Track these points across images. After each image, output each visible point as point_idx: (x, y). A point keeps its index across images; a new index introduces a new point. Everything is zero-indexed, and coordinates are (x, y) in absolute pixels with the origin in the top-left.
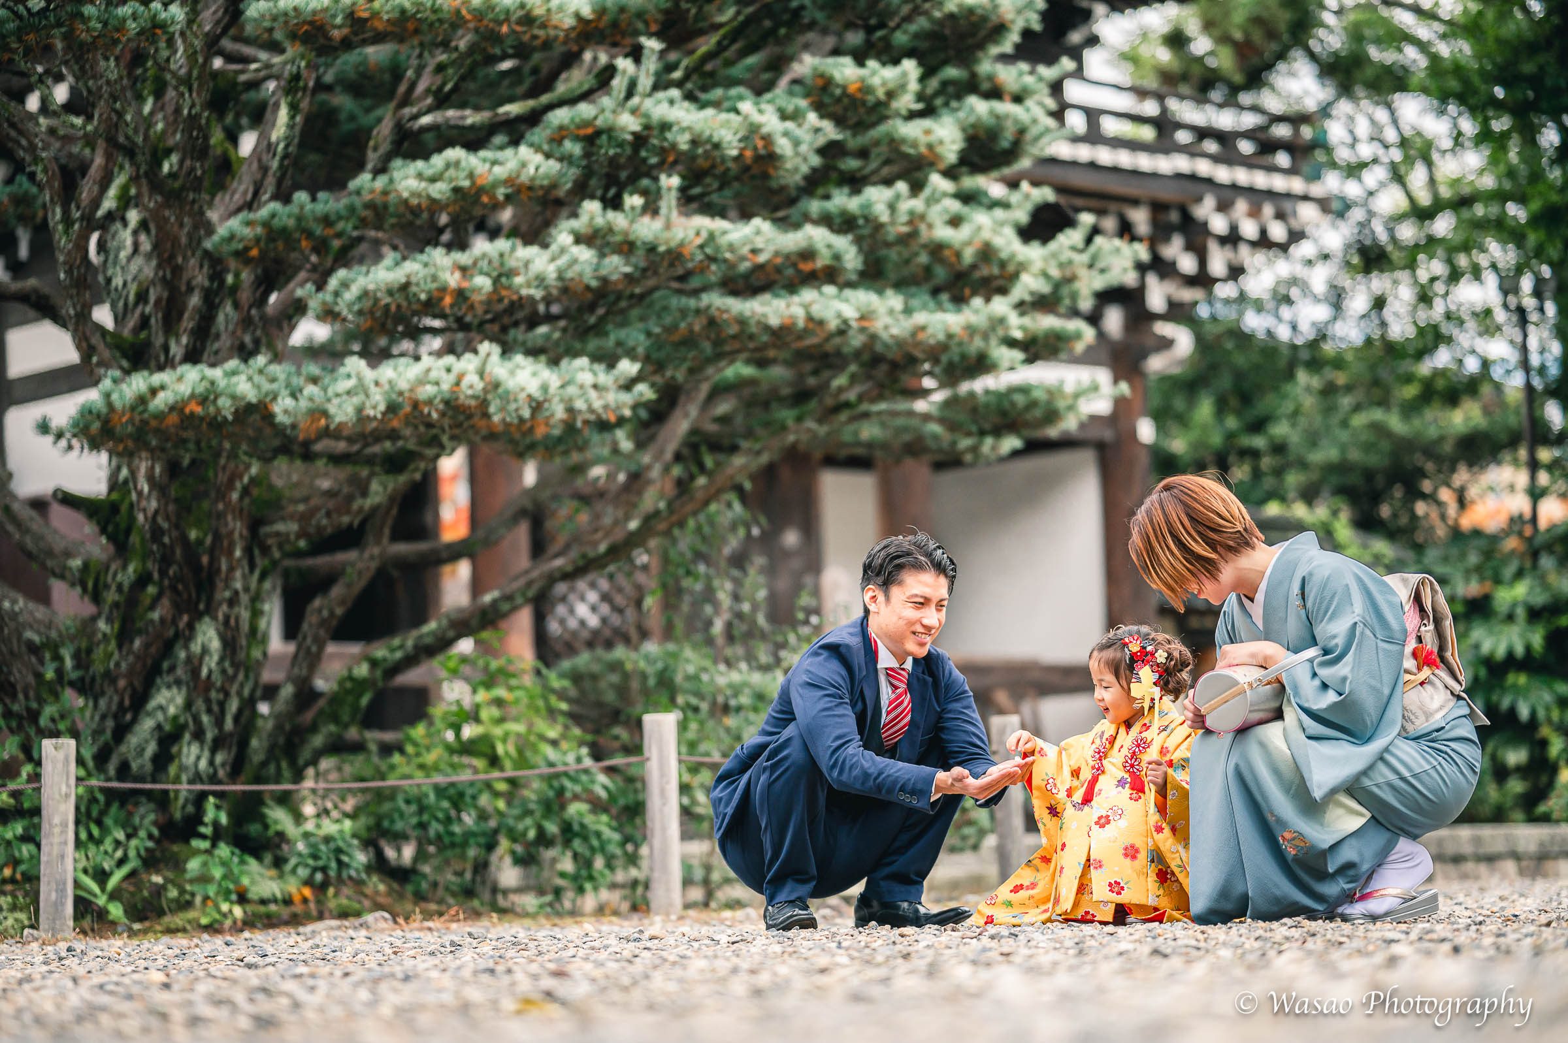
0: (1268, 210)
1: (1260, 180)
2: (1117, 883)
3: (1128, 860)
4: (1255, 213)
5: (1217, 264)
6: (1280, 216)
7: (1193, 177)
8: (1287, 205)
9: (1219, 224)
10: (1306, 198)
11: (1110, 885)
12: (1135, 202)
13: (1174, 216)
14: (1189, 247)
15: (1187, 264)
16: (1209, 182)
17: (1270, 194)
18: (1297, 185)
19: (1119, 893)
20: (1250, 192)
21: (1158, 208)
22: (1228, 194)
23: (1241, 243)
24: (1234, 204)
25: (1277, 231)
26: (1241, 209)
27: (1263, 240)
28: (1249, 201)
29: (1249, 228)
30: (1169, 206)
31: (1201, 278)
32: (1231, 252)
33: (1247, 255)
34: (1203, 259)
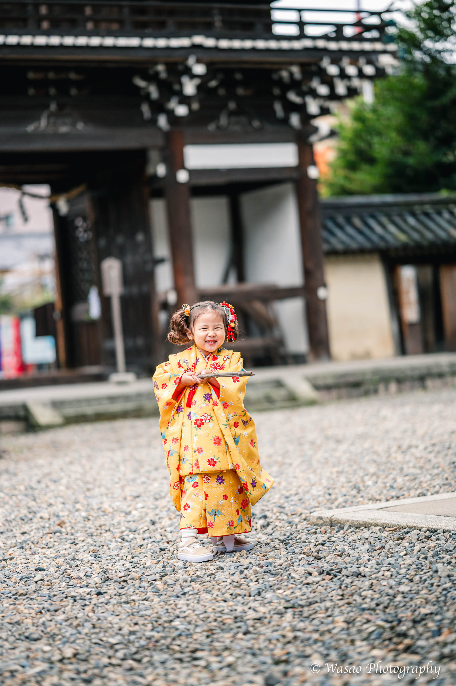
0: (362, 60)
1: (356, 46)
2: (212, 459)
3: (217, 446)
4: (354, 62)
5: (341, 89)
6: (369, 62)
7: (315, 49)
8: (373, 57)
9: (333, 70)
10: (385, 52)
11: (209, 461)
12: (291, 64)
13: (313, 68)
14: (322, 83)
15: (323, 90)
16: (325, 51)
17: (363, 53)
18: (379, 46)
19: (214, 465)
20: (349, 53)
21: (303, 66)
23: (349, 78)
24: (340, 60)
25: (369, 70)
26: (345, 62)
27: (361, 75)
28: (351, 58)
29: (351, 70)
30: (308, 64)
31: (333, 96)
32: (346, 82)
33: (356, 83)
34: (332, 87)
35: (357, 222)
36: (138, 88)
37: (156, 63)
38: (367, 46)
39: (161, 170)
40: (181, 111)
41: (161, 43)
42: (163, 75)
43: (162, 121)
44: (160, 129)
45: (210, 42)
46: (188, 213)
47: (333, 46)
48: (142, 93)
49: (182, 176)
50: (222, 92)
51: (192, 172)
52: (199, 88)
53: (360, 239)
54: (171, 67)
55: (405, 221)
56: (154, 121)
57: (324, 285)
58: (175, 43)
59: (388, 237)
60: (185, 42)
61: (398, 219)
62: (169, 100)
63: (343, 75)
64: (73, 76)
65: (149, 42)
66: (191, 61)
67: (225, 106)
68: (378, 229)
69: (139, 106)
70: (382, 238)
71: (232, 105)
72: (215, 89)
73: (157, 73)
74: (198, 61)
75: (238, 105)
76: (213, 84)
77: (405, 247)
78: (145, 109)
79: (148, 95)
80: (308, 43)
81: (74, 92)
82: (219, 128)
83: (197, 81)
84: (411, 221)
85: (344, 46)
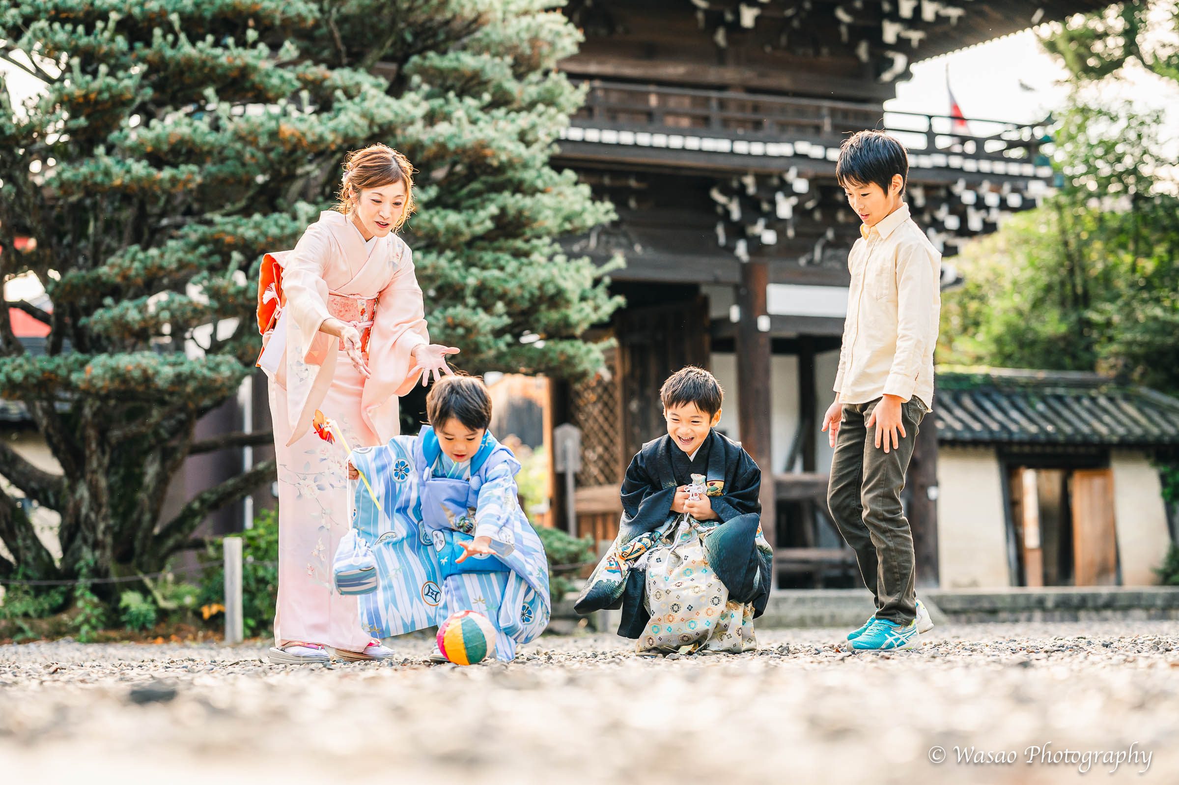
0: (1007, 187)
1: (999, 168)
4: (997, 189)
5: (975, 221)
6: (1014, 190)
7: (948, 168)
8: (1021, 184)
9: (968, 197)
10: (1035, 178)
12: (914, 185)
13: (942, 193)
14: (952, 212)
15: (952, 222)
16: (961, 170)
17: (1007, 177)
18: (1028, 170)
20: (991, 175)
21: (928, 189)
22: (977, 177)
23: (988, 208)
24: (980, 184)
25: (1014, 200)
26: (985, 187)
27: (1003, 205)
28: (992, 182)
29: (992, 199)
30: (937, 187)
31: (964, 232)
32: (983, 214)
33: (995, 215)
34: (964, 219)
35: (967, 401)
36: (715, 203)
37: (745, 173)
38: (1014, 169)
39: (735, 314)
40: (769, 237)
41: (757, 148)
42: (751, 190)
43: (741, 249)
44: (737, 259)
45: (817, 152)
46: (767, 372)
47: (970, 166)
48: (720, 210)
49: (764, 324)
50: (817, 216)
51: (775, 319)
52: (795, 209)
53: (977, 426)
54: (762, 179)
55: (1032, 406)
56: (730, 249)
57: (936, 484)
58: (773, 149)
59: (1013, 428)
60: (785, 149)
61: (1021, 403)
62: (754, 223)
63: (980, 204)
64: (633, 183)
65: (741, 147)
66: (791, 176)
67: (822, 235)
68: (998, 415)
69: (713, 227)
70: (1003, 427)
71: (830, 234)
72: (812, 211)
73: (743, 187)
74: (800, 175)
75: (836, 235)
76: (810, 205)
77: (1033, 442)
78: (720, 231)
79: (727, 213)
80: (939, 160)
81: (632, 204)
82: (810, 262)
83: (794, 201)
84: (1041, 407)
85: (985, 166)
